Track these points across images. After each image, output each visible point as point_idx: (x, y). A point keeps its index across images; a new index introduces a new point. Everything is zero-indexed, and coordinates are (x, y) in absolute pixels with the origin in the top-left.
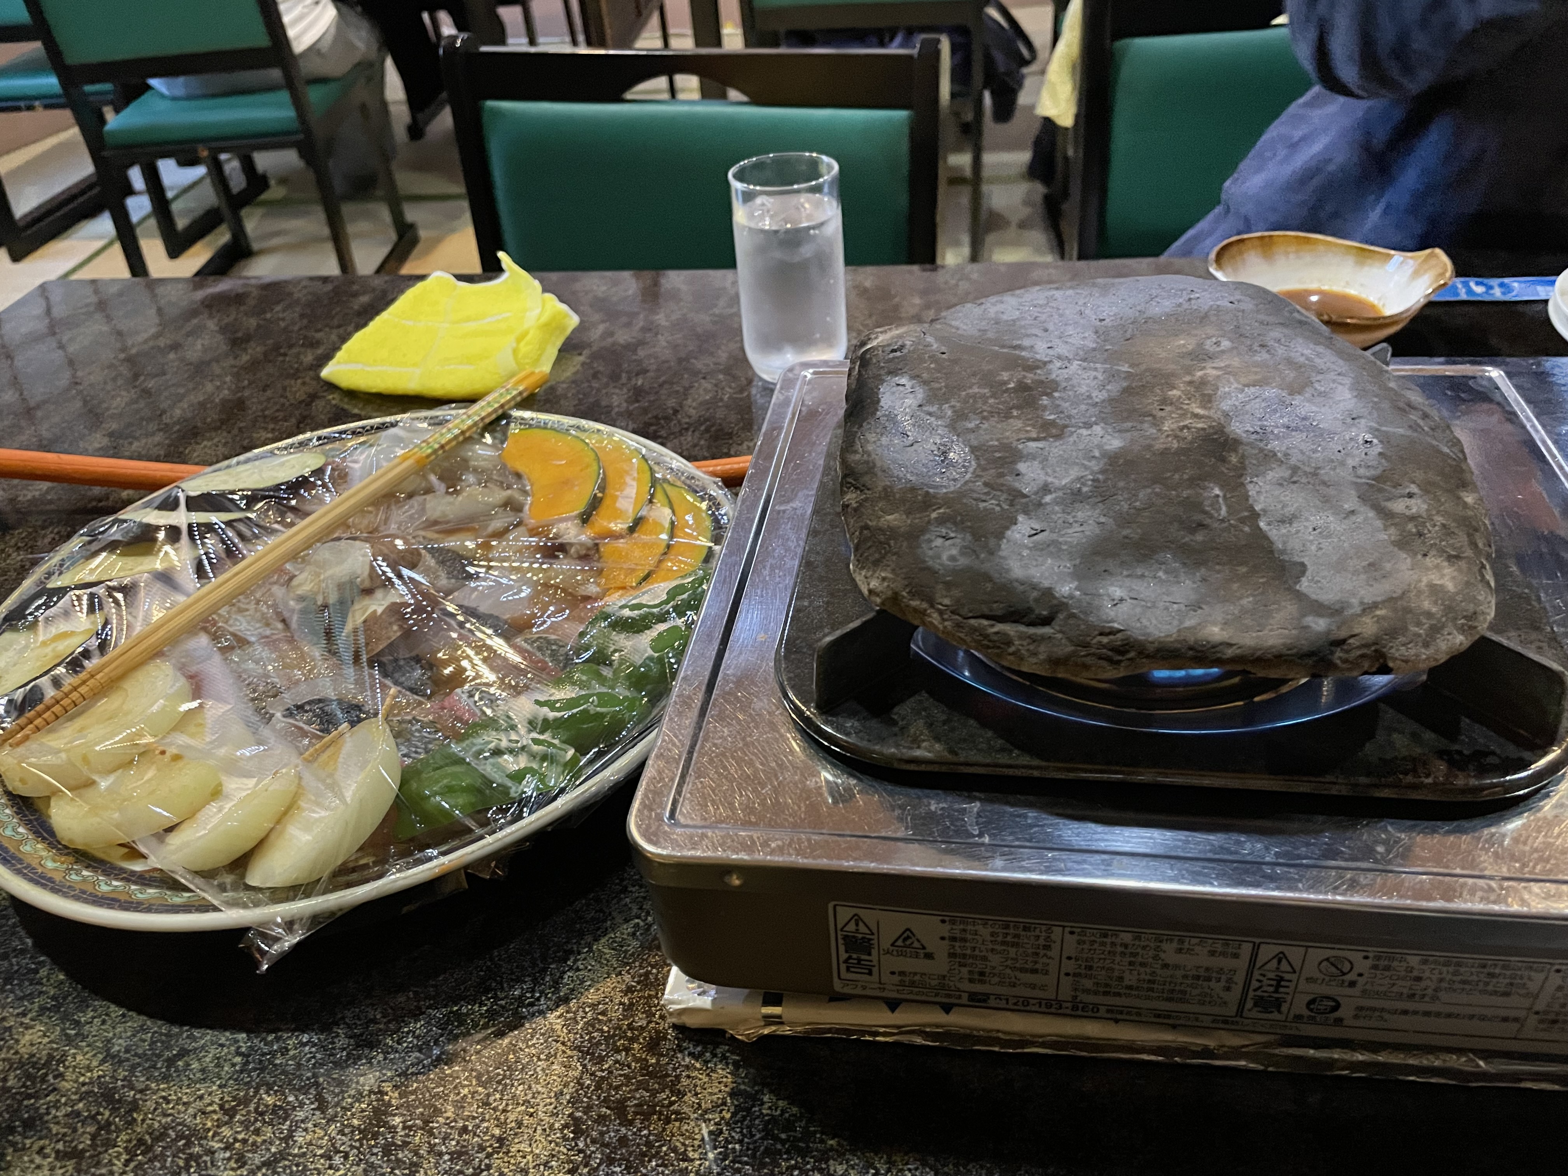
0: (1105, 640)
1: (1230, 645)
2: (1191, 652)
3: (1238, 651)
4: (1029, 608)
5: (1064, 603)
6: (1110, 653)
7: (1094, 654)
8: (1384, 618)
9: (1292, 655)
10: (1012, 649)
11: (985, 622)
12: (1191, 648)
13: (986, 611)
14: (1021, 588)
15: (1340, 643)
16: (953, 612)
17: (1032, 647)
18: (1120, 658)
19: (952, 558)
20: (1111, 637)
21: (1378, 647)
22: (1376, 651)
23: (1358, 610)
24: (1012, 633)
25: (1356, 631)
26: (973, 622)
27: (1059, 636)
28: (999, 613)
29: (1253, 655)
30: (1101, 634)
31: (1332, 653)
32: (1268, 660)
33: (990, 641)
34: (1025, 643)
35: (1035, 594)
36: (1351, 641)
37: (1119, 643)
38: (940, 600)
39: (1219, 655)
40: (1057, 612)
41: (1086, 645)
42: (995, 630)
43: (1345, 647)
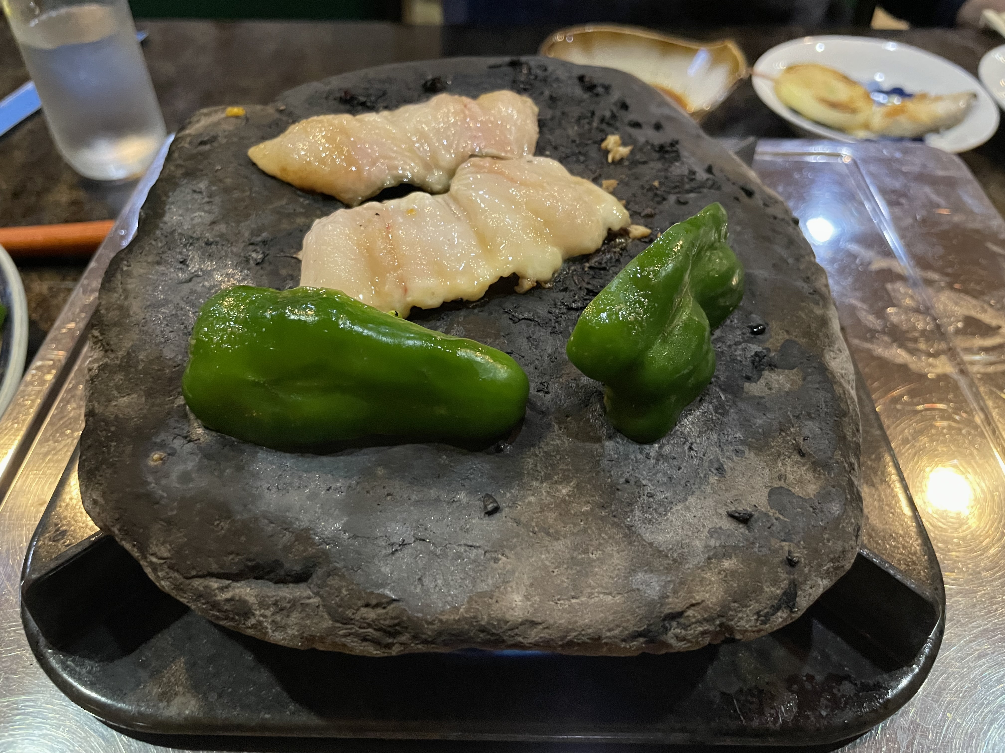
0: (371, 614)
1: (533, 624)
2: (482, 635)
3: (545, 634)
4: (276, 561)
5: (325, 553)
6: (377, 634)
7: (356, 635)
8: (733, 573)
9: (615, 637)
10: (253, 621)
11: (214, 584)
12: (483, 630)
13: (215, 568)
14: (270, 528)
15: (676, 616)
16: (171, 567)
17: (278, 618)
18: (390, 641)
19: (185, 477)
20: (380, 611)
21: (724, 620)
22: (721, 625)
23: (702, 558)
24: (252, 600)
25: (698, 598)
26: (197, 583)
27: (315, 600)
28: (234, 569)
29: (563, 638)
30: (367, 605)
31: (666, 630)
32: (584, 643)
33: (219, 611)
34: (268, 613)
35: (287, 537)
36: (690, 613)
37: (387, 622)
38: (154, 549)
39: (520, 639)
40: (315, 565)
41: (347, 621)
42: (228, 595)
43: (682, 620)
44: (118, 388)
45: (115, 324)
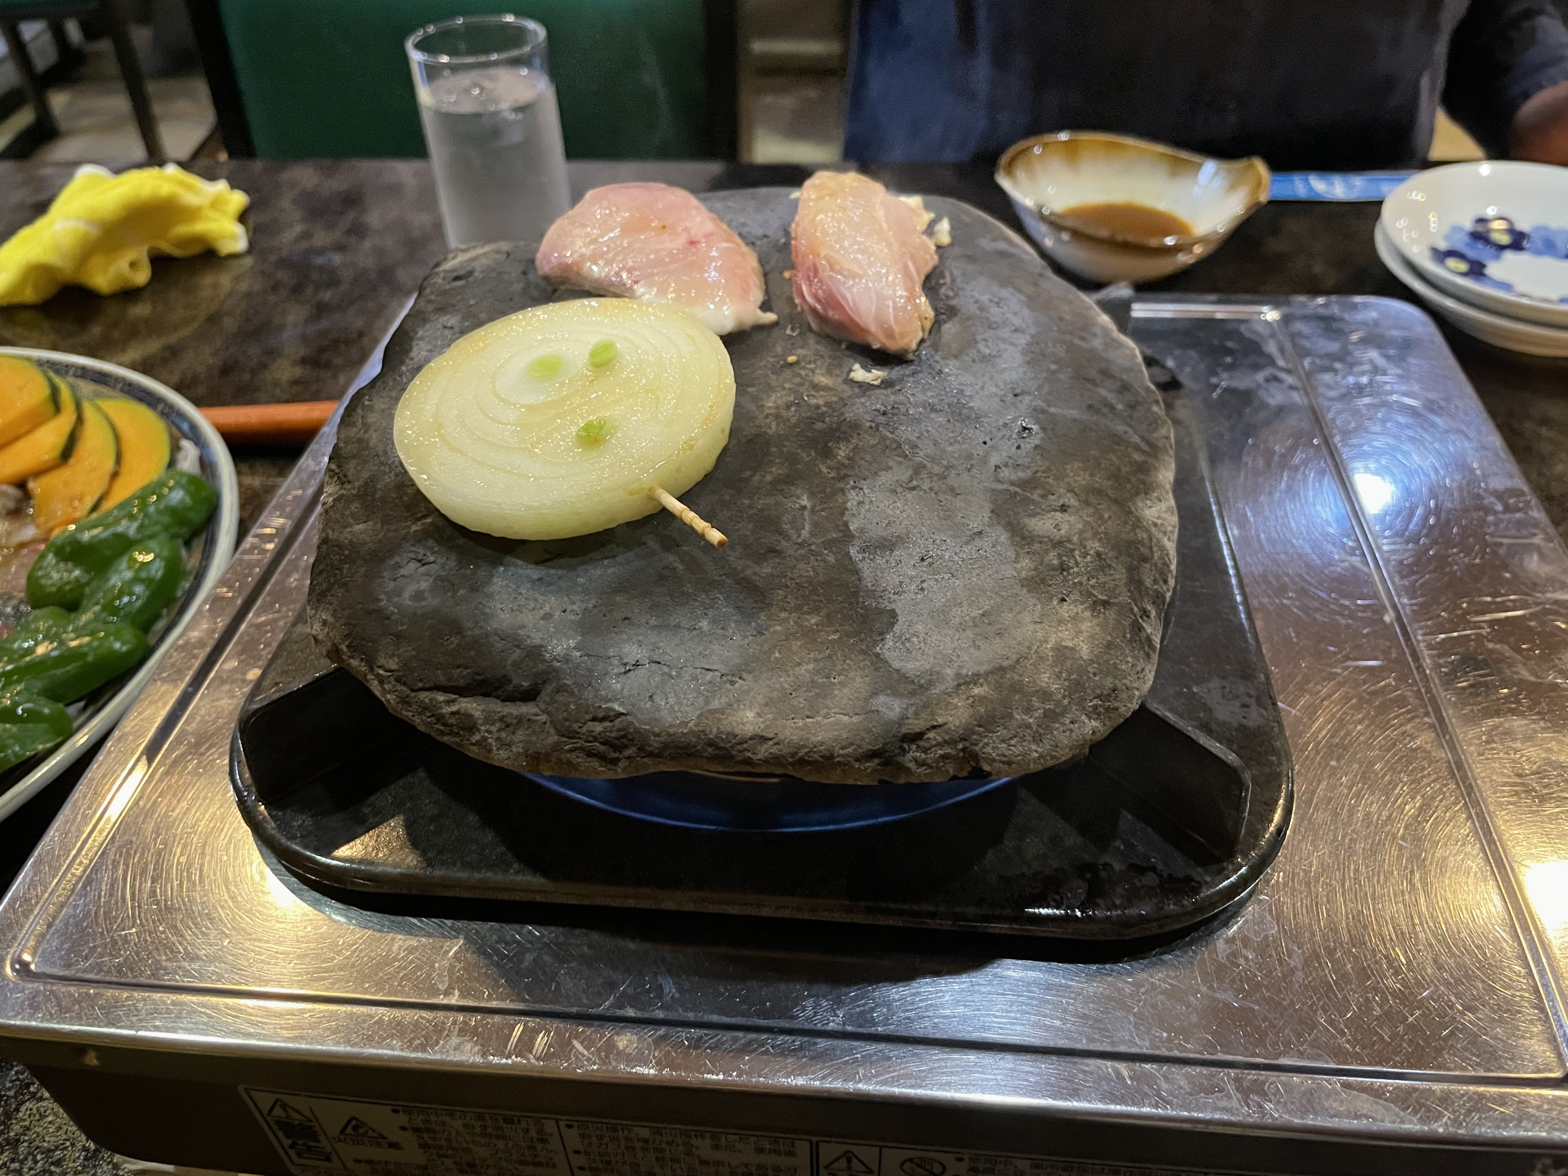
0: (598, 728)
1: (764, 739)
2: (710, 750)
3: (774, 750)
4: (505, 676)
5: (556, 670)
6: (602, 748)
7: (582, 749)
8: (982, 699)
9: (848, 755)
10: (476, 737)
11: (441, 697)
12: (711, 744)
13: (442, 680)
14: (500, 645)
15: (916, 737)
16: (398, 680)
17: (503, 735)
18: (616, 755)
19: (418, 596)
20: (607, 724)
21: (967, 744)
22: (964, 750)
23: (951, 684)
24: (477, 714)
25: (940, 720)
26: (424, 696)
27: (543, 718)
28: (462, 683)
29: (793, 755)
30: (594, 719)
31: (904, 751)
32: (816, 762)
33: (444, 725)
34: (494, 729)
35: (517, 654)
36: (931, 735)
37: (614, 735)
38: (382, 661)
39: (749, 754)
40: (544, 682)
41: (572, 735)
42: (454, 708)
43: (922, 743)
44: (353, 515)
45: (354, 457)
